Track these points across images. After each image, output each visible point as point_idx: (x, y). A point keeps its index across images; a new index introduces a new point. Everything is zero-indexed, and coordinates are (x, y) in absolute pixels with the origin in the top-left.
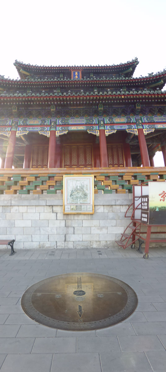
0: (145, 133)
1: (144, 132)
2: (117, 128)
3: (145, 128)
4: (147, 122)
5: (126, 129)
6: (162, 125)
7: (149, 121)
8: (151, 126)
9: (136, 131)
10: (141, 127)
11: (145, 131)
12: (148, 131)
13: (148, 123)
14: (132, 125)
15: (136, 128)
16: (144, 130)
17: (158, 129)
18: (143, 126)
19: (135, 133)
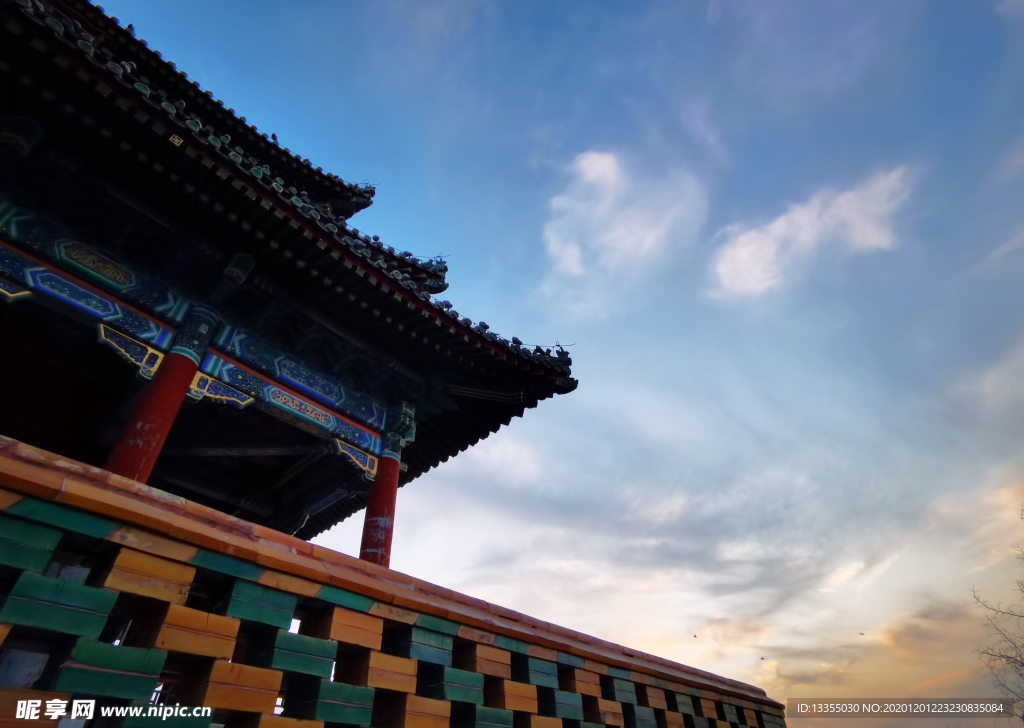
0: (197, 389)
1: (194, 386)
2: (46, 287)
3: (209, 369)
4: (238, 352)
5: (100, 320)
6: (298, 400)
7: (250, 357)
8: (244, 381)
9: (154, 358)
10: (191, 354)
11: (202, 383)
12: (214, 389)
13: (240, 360)
14: (152, 325)
15: (165, 345)
16: (199, 375)
17: (270, 405)
18: (204, 358)
19: (142, 364)
